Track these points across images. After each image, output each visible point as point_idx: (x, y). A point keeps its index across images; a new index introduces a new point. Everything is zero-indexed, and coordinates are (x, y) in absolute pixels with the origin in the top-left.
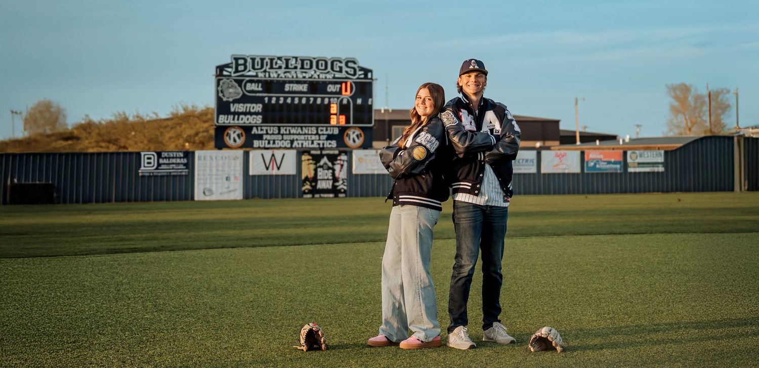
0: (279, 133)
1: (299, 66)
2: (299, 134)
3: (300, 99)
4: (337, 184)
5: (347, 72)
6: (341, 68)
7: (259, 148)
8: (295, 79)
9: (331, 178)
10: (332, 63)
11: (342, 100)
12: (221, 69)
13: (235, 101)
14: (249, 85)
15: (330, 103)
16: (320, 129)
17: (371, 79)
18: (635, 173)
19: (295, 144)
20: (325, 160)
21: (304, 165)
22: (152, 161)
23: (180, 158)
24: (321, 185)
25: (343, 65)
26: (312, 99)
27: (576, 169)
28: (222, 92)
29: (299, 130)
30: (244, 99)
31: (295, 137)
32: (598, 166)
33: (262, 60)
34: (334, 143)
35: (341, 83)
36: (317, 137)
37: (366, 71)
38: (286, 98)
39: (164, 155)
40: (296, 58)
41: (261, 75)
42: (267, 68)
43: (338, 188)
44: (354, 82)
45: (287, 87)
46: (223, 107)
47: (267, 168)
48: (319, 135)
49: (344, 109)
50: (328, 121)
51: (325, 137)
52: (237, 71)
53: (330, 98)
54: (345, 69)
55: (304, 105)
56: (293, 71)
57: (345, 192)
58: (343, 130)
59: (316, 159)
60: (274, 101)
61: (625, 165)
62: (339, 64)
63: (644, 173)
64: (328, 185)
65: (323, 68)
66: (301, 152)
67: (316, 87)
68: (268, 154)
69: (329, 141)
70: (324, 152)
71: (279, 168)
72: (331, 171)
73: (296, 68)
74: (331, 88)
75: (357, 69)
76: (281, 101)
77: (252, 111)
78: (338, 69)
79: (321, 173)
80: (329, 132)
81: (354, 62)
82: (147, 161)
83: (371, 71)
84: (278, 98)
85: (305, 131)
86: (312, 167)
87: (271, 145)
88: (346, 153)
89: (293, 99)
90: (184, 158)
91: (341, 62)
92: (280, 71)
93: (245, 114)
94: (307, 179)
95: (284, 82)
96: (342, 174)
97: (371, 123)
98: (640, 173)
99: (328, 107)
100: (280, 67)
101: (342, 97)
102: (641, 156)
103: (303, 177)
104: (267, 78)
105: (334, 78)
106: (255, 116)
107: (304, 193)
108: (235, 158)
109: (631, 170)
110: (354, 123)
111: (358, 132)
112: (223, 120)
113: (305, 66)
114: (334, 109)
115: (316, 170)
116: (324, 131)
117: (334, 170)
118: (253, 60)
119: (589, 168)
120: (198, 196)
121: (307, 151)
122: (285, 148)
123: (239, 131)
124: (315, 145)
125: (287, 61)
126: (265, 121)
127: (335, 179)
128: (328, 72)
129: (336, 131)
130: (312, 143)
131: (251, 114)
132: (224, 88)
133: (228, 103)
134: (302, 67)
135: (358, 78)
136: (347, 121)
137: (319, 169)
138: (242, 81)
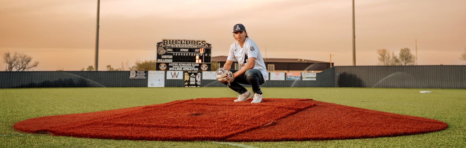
0: (178, 65)
1: (186, 43)
2: (185, 66)
3: (186, 54)
4: (197, 83)
5: (202, 45)
6: (200, 44)
7: (171, 70)
8: (184, 47)
9: (195, 81)
10: (197, 42)
11: (200, 55)
12: (159, 44)
13: (163, 55)
14: (168, 49)
15: (196, 55)
16: (192, 64)
17: (211, 47)
18: (305, 81)
19: (184, 69)
20: (193, 75)
21: (186, 76)
22: (134, 74)
23: (143, 73)
24: (191, 83)
25: (201, 43)
26: (190, 54)
27: (283, 79)
28: (159, 51)
29: (185, 65)
30: (166, 54)
31: (184, 67)
32: (291, 78)
33: (173, 41)
34: (197, 69)
35: (200, 49)
36: (191, 67)
37: (209, 45)
38: (181, 54)
39: (138, 72)
40: (185, 40)
41: (172, 46)
42: (175, 44)
43: (197, 84)
44: (205, 49)
45: (181, 50)
46: (159, 57)
47: (173, 77)
48: (192, 66)
49: (201, 58)
50: (195, 61)
51: (194, 67)
52: (164, 44)
53: (196, 54)
54: (201, 44)
55: (187, 56)
56: (183, 45)
57: (200, 85)
58: (200, 64)
59: (190, 74)
60: (176, 55)
61: (301, 77)
62: (199, 42)
63: (308, 81)
64: (194, 83)
65: (194, 43)
66: (185, 72)
67: (191, 50)
68: (173, 72)
69: (196, 68)
70: (193, 72)
71: (177, 77)
72: (195, 78)
73: (184, 43)
74: (196, 50)
75: (206, 44)
76: (179, 55)
77: (169, 58)
78: (199, 44)
79: (191, 79)
80: (196, 65)
81: (205, 42)
82: (132, 74)
83: (211, 45)
84: (178, 54)
85: (187, 65)
86: (188, 77)
87: (175, 69)
88: (200, 72)
89: (183, 54)
90: (145, 73)
91: (200, 42)
92: (179, 45)
93: (167, 59)
94: (186, 81)
95: (180, 49)
96: (199, 79)
97: (210, 62)
98: (307, 81)
99: (195, 57)
100: (179, 43)
101: (200, 53)
102: (307, 75)
103: (185, 80)
104: (174, 47)
105: (198, 47)
106: (170, 60)
107: (185, 85)
108: (162, 74)
109: (303, 80)
110: (204, 62)
111: (206, 65)
112: (159, 61)
113: (188, 43)
114: (197, 57)
115: (190, 78)
116: (194, 65)
117: (196, 78)
118: (170, 41)
119: (288, 79)
120: (149, 85)
121: (187, 71)
122: (180, 70)
123: (164, 65)
124: (191, 70)
125: (181, 41)
126: (173, 61)
127: (196, 81)
128: (196, 45)
129: (198, 65)
130: (190, 69)
131: (168, 59)
132: (160, 50)
133: (161, 55)
134: (187, 43)
135: (206, 47)
136: (202, 62)
137: (191, 78)
138: (166, 48)
